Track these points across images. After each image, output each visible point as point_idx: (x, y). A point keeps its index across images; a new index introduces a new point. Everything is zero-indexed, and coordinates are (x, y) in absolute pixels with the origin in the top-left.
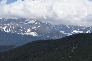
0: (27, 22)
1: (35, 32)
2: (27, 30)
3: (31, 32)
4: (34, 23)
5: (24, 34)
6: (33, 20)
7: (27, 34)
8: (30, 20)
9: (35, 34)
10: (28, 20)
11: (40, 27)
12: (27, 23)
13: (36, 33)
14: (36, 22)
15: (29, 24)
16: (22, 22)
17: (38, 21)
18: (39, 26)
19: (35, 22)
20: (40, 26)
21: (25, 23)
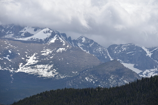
0: (28, 35)
1: (50, 64)
2: (26, 58)
3: (38, 66)
4: (47, 40)
5: (19, 70)
6: (45, 30)
7: (27, 70)
8: (35, 30)
9: (48, 71)
10: (31, 31)
11: (63, 51)
12: (26, 39)
13: (52, 69)
14: (52, 37)
15: (32, 41)
16: (11, 36)
17: (59, 34)
18: (61, 49)
19: (49, 34)
20: (65, 47)
21: (20, 39)
